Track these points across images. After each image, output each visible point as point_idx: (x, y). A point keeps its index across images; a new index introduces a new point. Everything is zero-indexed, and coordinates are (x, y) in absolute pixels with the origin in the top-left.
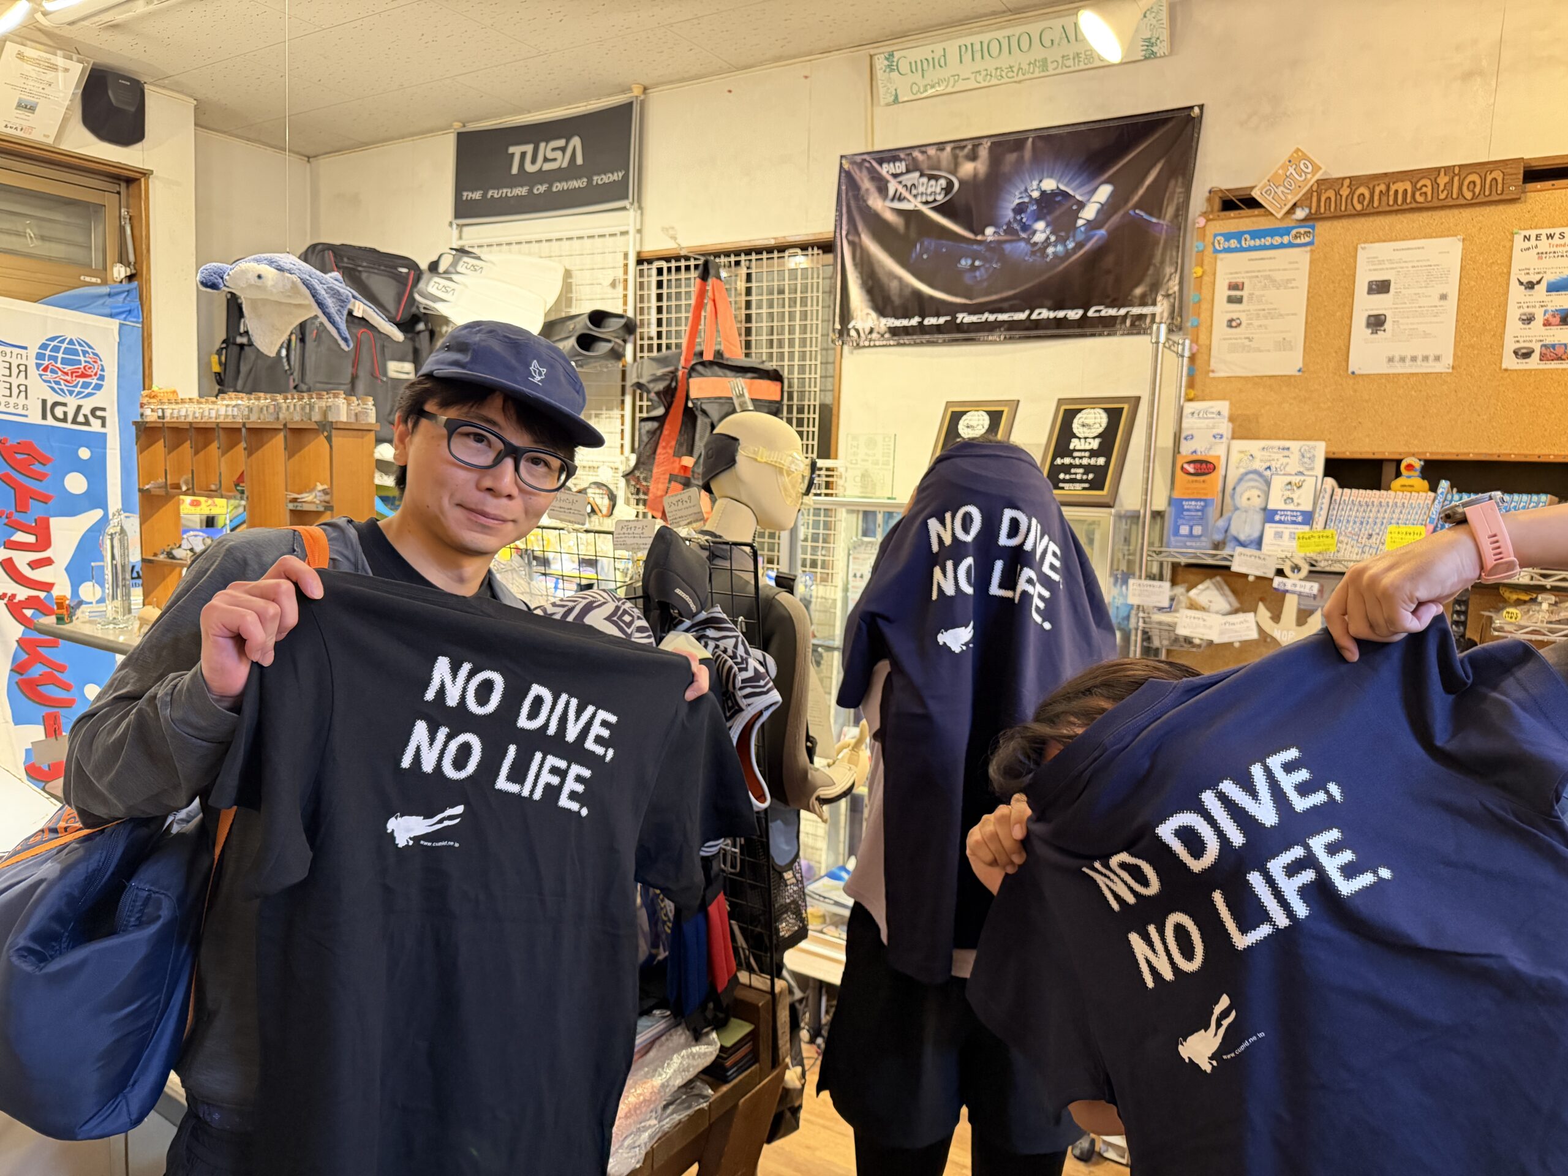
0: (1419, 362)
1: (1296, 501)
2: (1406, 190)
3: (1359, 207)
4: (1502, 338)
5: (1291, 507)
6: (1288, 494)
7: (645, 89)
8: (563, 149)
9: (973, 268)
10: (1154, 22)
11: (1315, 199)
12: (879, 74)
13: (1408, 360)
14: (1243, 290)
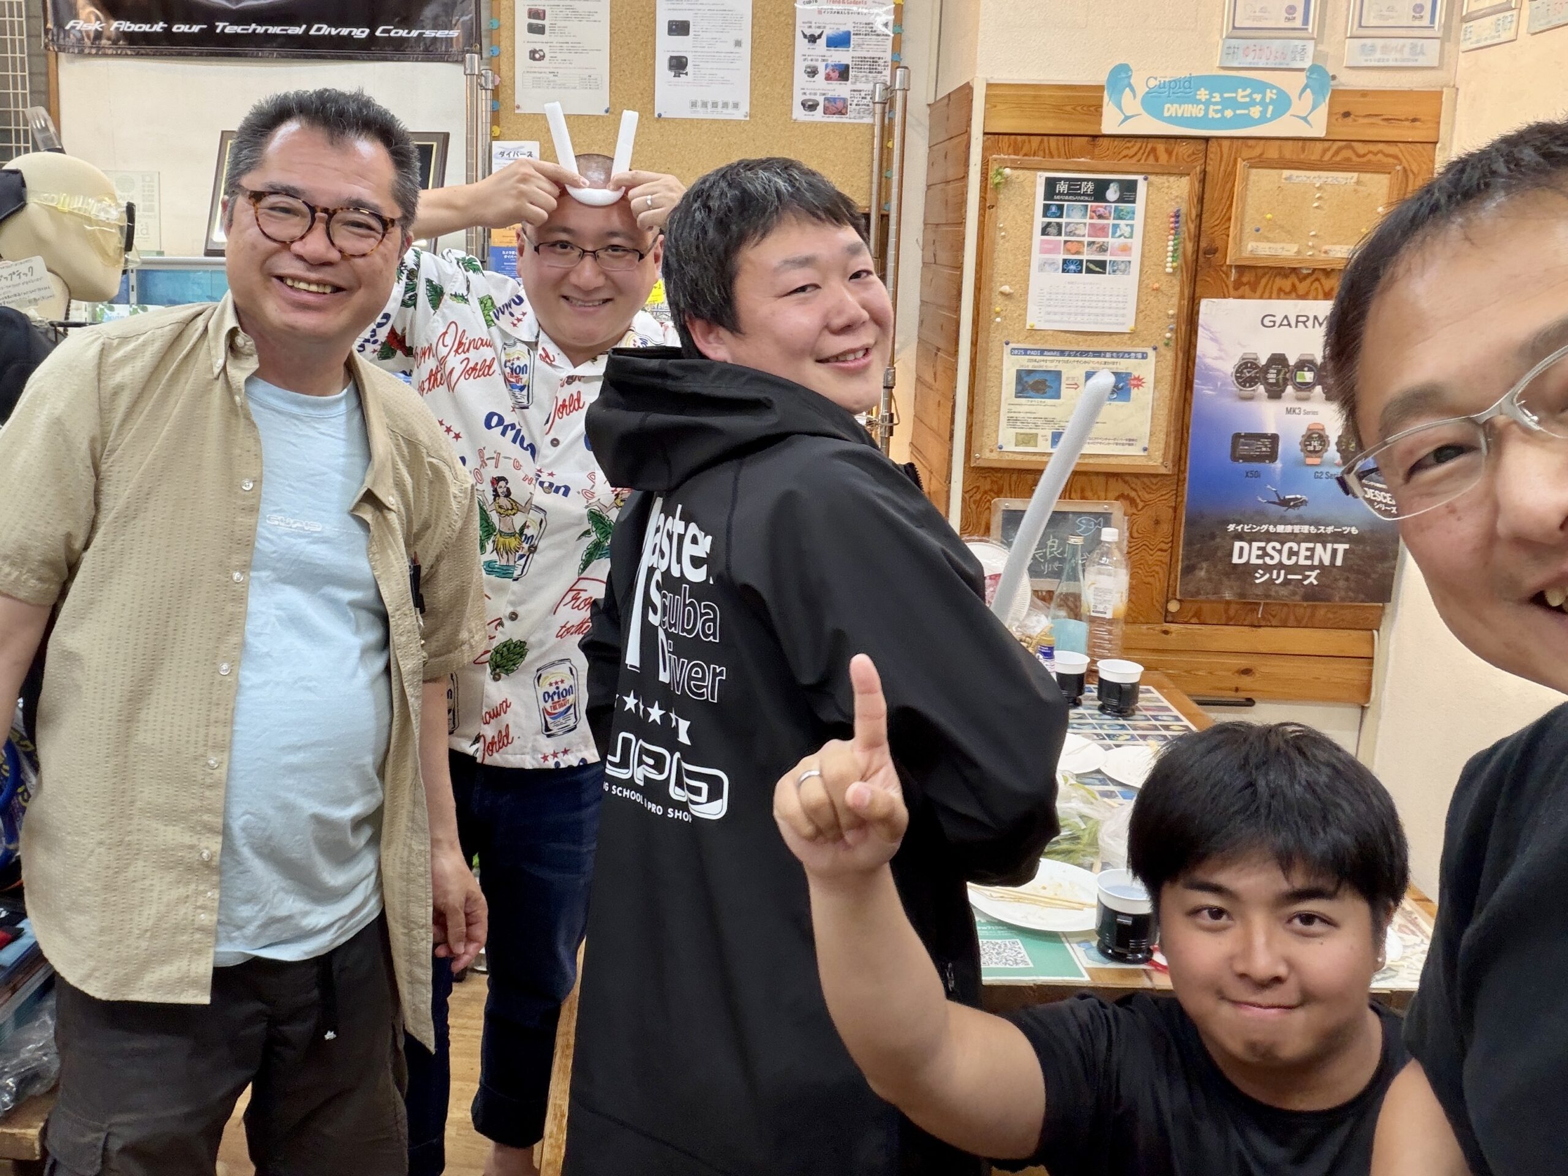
0: (720, 108)
4: (792, 90)
13: (709, 105)
14: (544, 19)
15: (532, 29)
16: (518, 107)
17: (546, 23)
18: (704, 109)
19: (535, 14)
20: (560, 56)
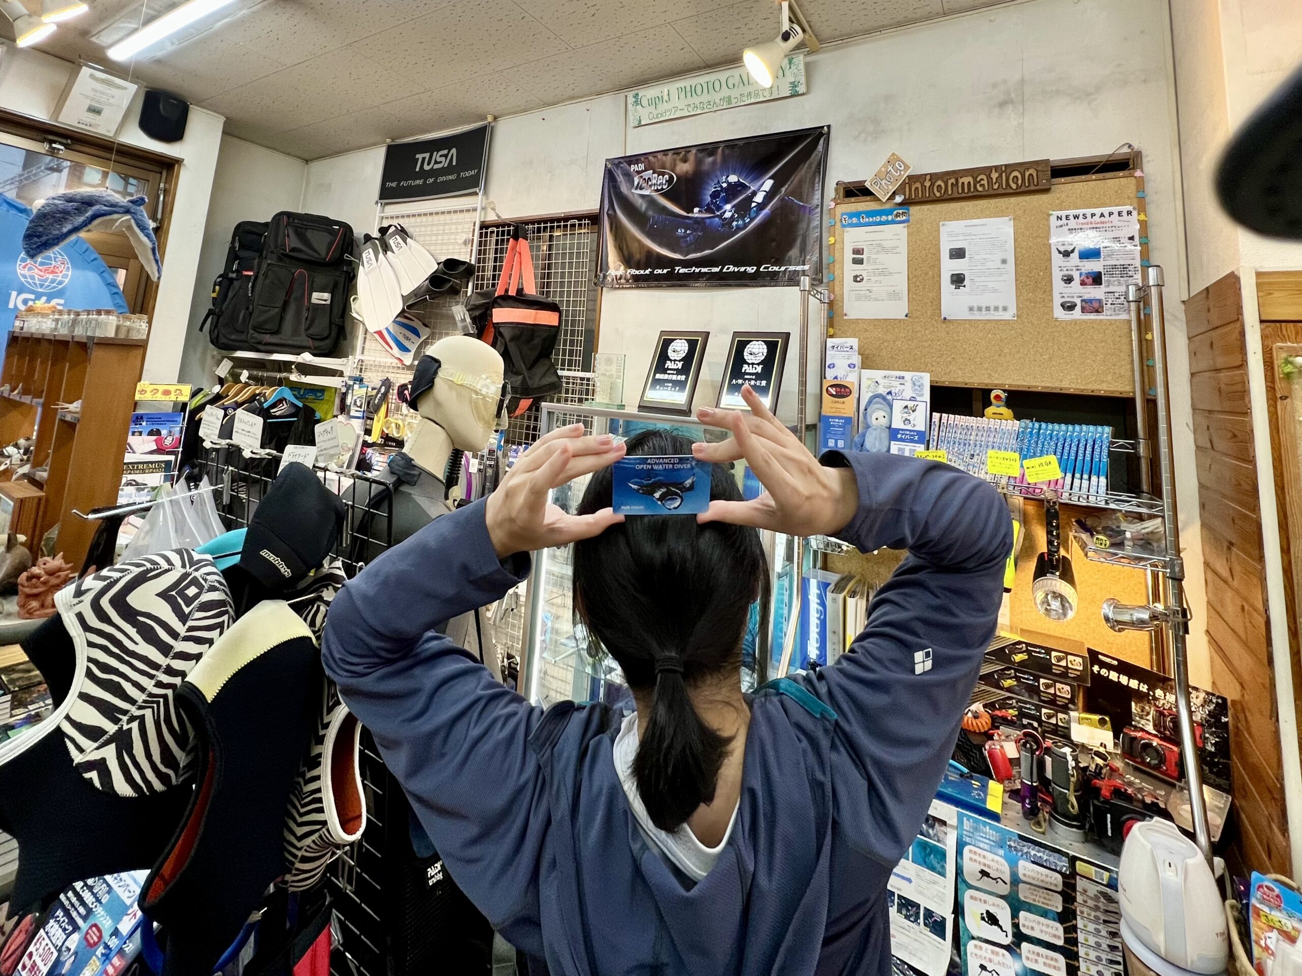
0: (992, 312)
1: (911, 422)
2: (969, 183)
3: (938, 194)
4: (1051, 295)
6: (905, 416)
7: (495, 118)
8: (446, 156)
9: (686, 234)
10: (796, 71)
11: (907, 189)
12: (630, 107)
13: (984, 309)
14: (863, 254)
15: (855, 261)
16: (846, 315)
17: (865, 257)
18: (979, 312)
19: (858, 251)
20: (873, 279)
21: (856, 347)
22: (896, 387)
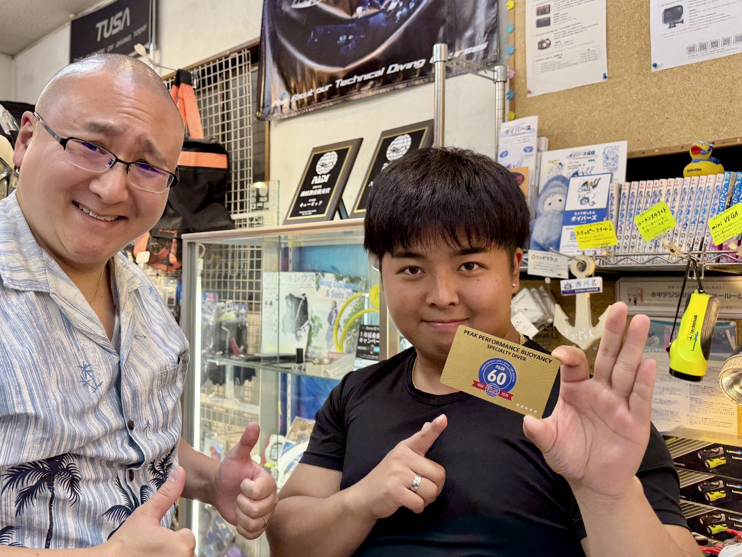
0: (720, 47)
1: (591, 200)
5: (587, 206)
6: (584, 194)
9: (348, 41)
13: (709, 47)
14: (549, 12)
15: (540, 24)
16: (529, 92)
17: (551, 15)
18: (703, 52)
19: (543, 11)
20: (563, 40)
21: (535, 126)
22: (584, 164)
